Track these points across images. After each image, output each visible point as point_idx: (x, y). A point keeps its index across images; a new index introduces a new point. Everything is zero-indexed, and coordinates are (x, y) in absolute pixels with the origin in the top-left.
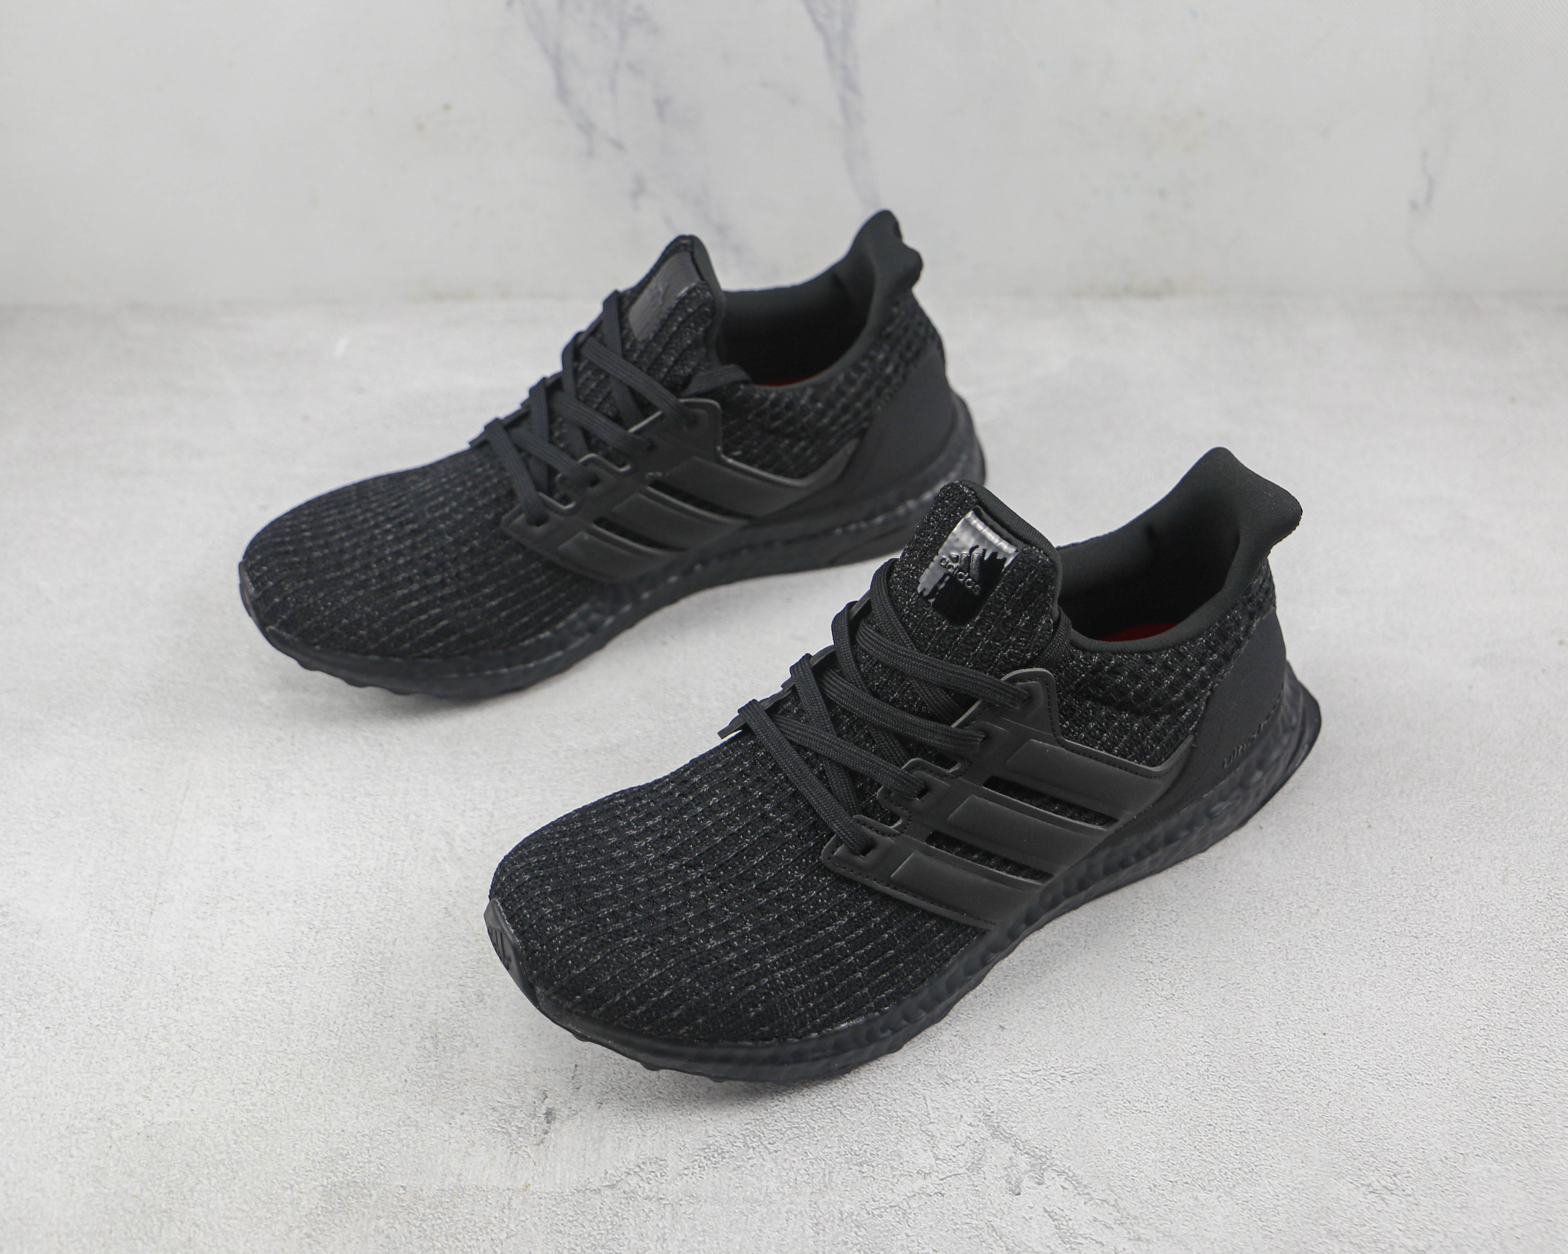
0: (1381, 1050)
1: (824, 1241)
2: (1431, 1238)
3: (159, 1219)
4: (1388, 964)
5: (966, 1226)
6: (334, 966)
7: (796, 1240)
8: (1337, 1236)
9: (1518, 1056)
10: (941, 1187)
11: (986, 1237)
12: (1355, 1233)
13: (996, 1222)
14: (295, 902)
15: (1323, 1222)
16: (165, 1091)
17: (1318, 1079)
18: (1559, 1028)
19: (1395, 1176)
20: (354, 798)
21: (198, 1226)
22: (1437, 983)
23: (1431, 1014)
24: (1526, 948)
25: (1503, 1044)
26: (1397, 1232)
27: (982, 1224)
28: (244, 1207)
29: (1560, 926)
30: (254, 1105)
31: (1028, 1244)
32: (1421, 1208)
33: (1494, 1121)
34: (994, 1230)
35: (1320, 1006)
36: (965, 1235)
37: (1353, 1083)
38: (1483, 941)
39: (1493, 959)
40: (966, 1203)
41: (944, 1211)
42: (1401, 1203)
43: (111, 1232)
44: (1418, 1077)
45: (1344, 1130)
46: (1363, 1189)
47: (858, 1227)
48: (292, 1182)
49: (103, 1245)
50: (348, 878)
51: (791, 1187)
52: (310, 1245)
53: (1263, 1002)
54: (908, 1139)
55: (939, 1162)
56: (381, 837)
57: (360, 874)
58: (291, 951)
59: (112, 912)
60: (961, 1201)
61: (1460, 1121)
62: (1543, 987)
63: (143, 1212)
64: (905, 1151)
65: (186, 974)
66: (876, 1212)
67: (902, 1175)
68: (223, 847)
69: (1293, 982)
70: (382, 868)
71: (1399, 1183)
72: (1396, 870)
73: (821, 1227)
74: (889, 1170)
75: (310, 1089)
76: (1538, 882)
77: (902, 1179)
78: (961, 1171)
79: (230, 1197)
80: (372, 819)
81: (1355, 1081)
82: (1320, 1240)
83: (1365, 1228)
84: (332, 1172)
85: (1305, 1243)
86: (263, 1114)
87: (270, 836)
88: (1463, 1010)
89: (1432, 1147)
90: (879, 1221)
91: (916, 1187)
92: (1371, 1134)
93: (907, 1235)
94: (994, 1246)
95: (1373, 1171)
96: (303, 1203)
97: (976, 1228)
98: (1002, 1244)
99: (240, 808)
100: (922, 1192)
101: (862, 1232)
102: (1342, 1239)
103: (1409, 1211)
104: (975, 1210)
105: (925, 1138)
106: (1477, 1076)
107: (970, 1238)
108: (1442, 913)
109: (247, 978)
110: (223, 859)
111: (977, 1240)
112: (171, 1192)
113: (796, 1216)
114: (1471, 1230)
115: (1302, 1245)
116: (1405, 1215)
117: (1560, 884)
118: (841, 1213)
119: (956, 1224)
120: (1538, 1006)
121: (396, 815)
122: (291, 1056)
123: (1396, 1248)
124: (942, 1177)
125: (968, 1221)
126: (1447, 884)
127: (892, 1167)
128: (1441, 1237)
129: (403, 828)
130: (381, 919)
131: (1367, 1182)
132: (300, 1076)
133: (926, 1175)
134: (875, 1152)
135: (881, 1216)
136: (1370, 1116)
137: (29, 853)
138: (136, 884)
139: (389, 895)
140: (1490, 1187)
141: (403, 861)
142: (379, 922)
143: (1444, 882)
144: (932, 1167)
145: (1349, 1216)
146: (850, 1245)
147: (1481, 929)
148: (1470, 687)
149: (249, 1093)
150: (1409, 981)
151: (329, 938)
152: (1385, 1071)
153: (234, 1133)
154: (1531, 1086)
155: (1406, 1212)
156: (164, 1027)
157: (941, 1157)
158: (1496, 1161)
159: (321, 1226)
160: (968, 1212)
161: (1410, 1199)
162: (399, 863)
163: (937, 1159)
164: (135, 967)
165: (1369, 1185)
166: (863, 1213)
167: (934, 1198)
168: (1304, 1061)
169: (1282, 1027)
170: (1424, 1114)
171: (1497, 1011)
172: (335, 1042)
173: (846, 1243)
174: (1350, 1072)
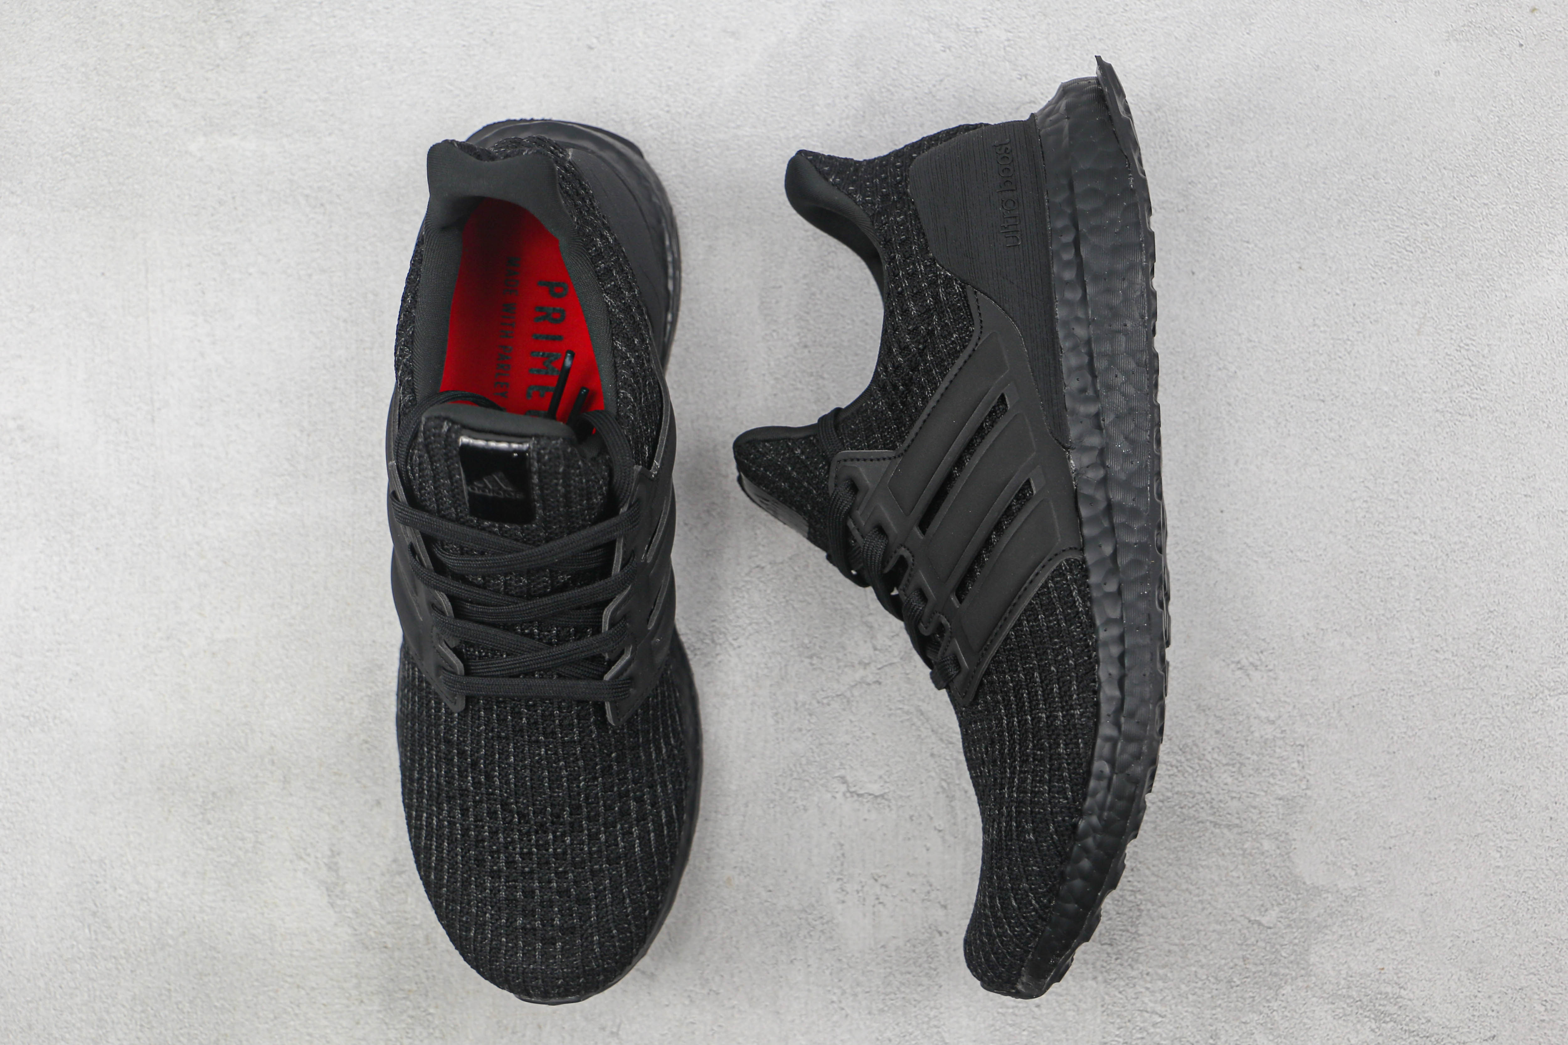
0: (1270, 527)
1: (783, 729)
2: (1282, 709)
3: (243, 731)
4: (1293, 432)
5: (899, 712)
6: (331, 473)
7: (760, 728)
8: (1204, 711)
9: (1391, 528)
10: (878, 677)
11: (915, 720)
12: (1220, 707)
13: (924, 707)
14: (281, 401)
15: (1195, 698)
16: (216, 608)
17: (1210, 559)
18: (1435, 499)
19: (1262, 652)
20: (310, 276)
21: (275, 736)
22: (1333, 452)
23: (1322, 487)
24: (1424, 410)
25: (1381, 516)
26: (1255, 705)
27: (912, 710)
28: (308, 718)
29: (1461, 383)
30: (294, 618)
31: (950, 725)
32: (1279, 682)
33: (1356, 596)
34: (922, 714)
35: (1222, 482)
36: (898, 719)
37: (1240, 562)
38: (1385, 402)
39: (1391, 423)
40: (899, 690)
41: (881, 698)
42: (1262, 677)
43: (208, 743)
44: (1298, 554)
45: (1225, 609)
46: (1233, 666)
47: (810, 715)
48: (342, 694)
49: (205, 755)
50: (324, 372)
51: (753, 681)
52: (369, 749)
53: (1171, 479)
54: (850, 631)
55: (877, 652)
56: (345, 321)
57: (334, 366)
58: (289, 457)
59: (117, 421)
60: (895, 688)
61: (1327, 597)
62: (1430, 453)
63: (228, 725)
64: (848, 642)
65: (202, 487)
66: (825, 701)
67: (846, 666)
68: (199, 341)
69: (1201, 455)
70: (353, 358)
71: (1263, 659)
72: (1317, 322)
73: (779, 716)
74: (834, 661)
75: (337, 601)
76: (1451, 331)
77: (846, 670)
78: (895, 660)
79: (295, 710)
80: (332, 300)
81: (1242, 560)
82: (1190, 714)
83: (1229, 702)
84: (373, 682)
85: (1177, 717)
86: (303, 627)
87: (240, 326)
88: (1352, 481)
89: (1298, 624)
90: (828, 709)
91: (858, 676)
92: (1247, 613)
93: (851, 721)
94: (922, 729)
95: (1244, 649)
96: (356, 712)
97: (908, 713)
98: (928, 726)
99: (204, 293)
100: (862, 682)
101: (814, 720)
102: (1207, 712)
103: (1268, 685)
104: (907, 696)
105: (865, 629)
106: (1351, 551)
107: (902, 722)
108: (1352, 372)
109: (257, 491)
110: (202, 355)
111: (907, 724)
112: (246, 707)
113: (759, 707)
114: (1316, 701)
115: (1174, 719)
116: (1264, 689)
117: (1472, 332)
118: (796, 703)
119: (891, 710)
120: (1421, 474)
121: (354, 295)
122: (314, 569)
123: (1252, 720)
124: (879, 666)
125: (901, 706)
126: (1364, 337)
127: (838, 660)
128: (1290, 708)
129: (363, 310)
130: (364, 418)
131: (1237, 659)
132: (326, 588)
133: (866, 665)
134: (822, 644)
135: (829, 704)
136: (1250, 595)
137: (20, 357)
138: (130, 388)
139: (366, 390)
140: (1340, 660)
141: (371, 349)
142: (362, 421)
143: (1361, 335)
144: (871, 657)
145: (1217, 691)
146: (804, 732)
147: (1386, 389)
148: (1437, 73)
149: (287, 607)
150: (1308, 451)
151: (320, 441)
152: (1270, 549)
153: (283, 647)
154: (1396, 559)
155: (1265, 686)
156: (198, 543)
157: (879, 647)
158: (1350, 634)
159: (374, 733)
160: (900, 698)
161: (1271, 674)
162: (368, 351)
163: (875, 649)
164: (154, 481)
165: (1239, 662)
166: (814, 702)
167: (873, 687)
168: (1199, 540)
169: (1185, 505)
170: (1297, 591)
171: (1382, 481)
172: (349, 553)
173: (800, 730)
174: (1239, 551)
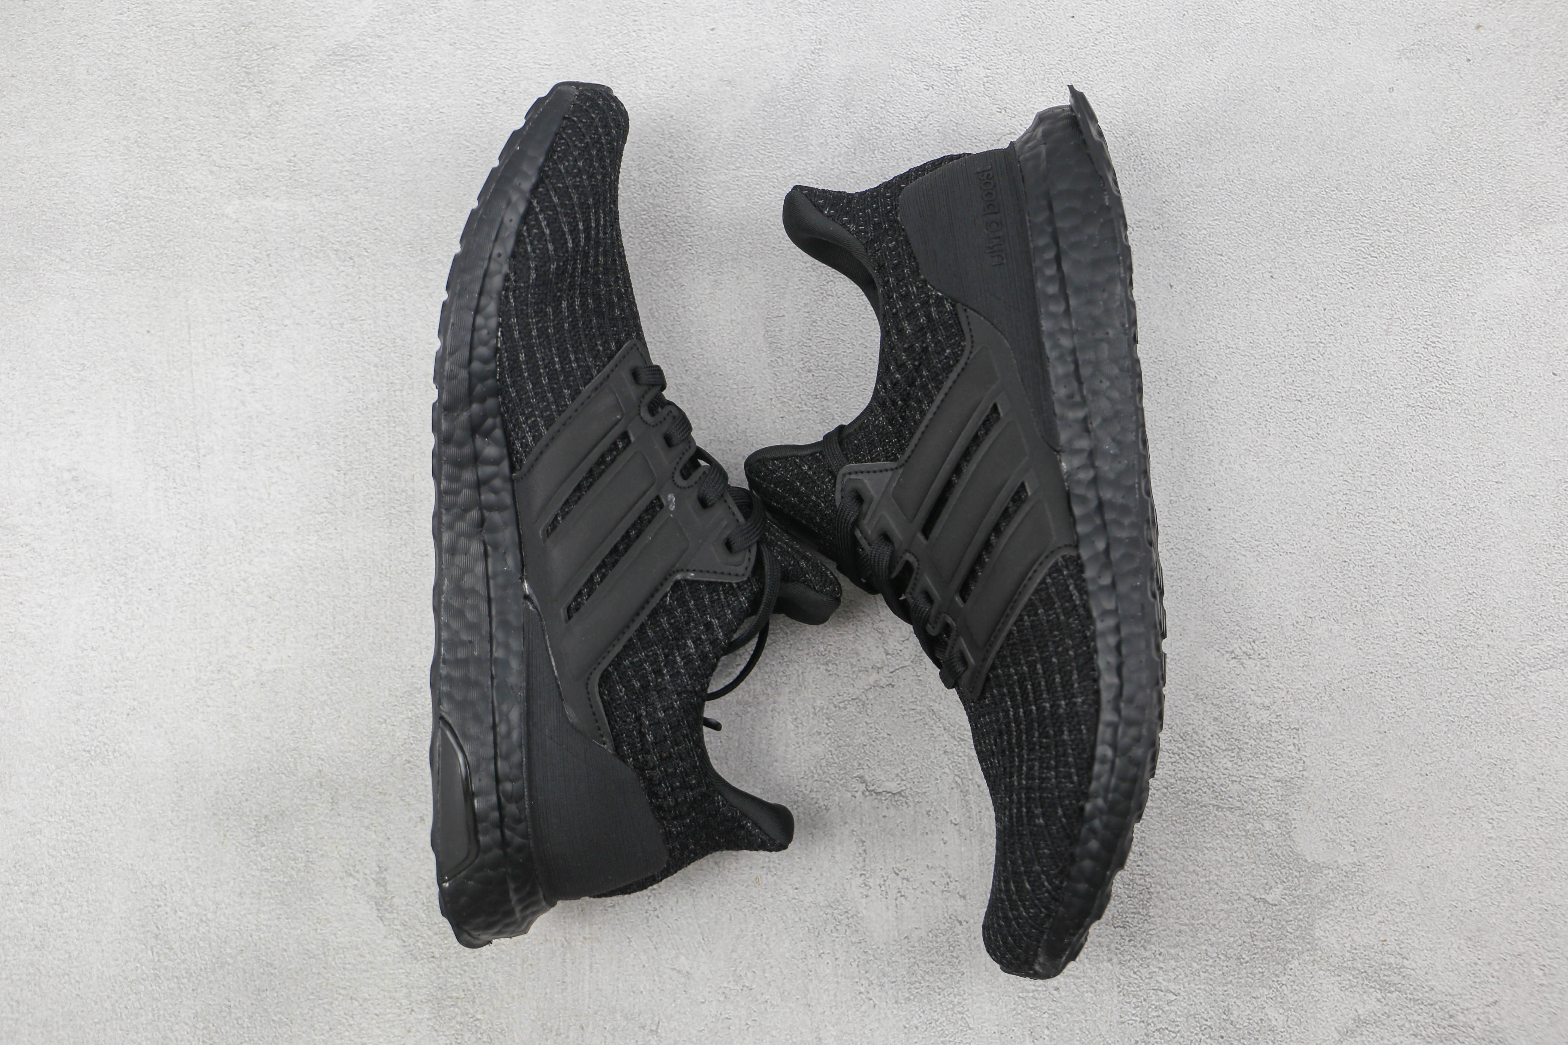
0: (1256, 522)
1: (803, 733)
2: (1276, 695)
3: (292, 756)
4: (1273, 431)
5: (912, 712)
6: (367, 508)
7: (781, 734)
8: (1202, 699)
9: (1370, 519)
10: (891, 680)
11: (928, 720)
12: (1217, 695)
13: (936, 706)
14: (318, 444)
15: (1193, 688)
16: (263, 641)
17: (1200, 555)
18: (1411, 488)
19: (1254, 642)
20: (342, 324)
21: (323, 760)
22: (1312, 449)
23: (1303, 482)
24: (1396, 405)
25: (1361, 508)
26: (1250, 692)
27: (925, 709)
28: (353, 741)
29: (1430, 379)
30: (337, 647)
31: (961, 723)
32: (1271, 669)
33: (1341, 585)
34: (934, 714)
35: (1208, 481)
36: (912, 720)
37: (1229, 557)
38: (1359, 400)
39: (1365, 419)
40: (911, 691)
41: (895, 700)
42: (1256, 666)
43: (259, 769)
44: (1284, 547)
45: (1217, 602)
46: (1227, 655)
47: (828, 719)
48: (384, 717)
49: (257, 780)
50: (358, 414)
51: (773, 688)
52: (411, 769)
53: (1160, 480)
54: (863, 637)
55: (889, 657)
56: (376, 366)
57: (367, 408)
58: (328, 495)
59: (165, 468)
60: (907, 690)
61: (1313, 586)
62: (1404, 446)
63: (278, 751)
64: (861, 648)
65: (247, 527)
66: (841, 705)
67: (860, 671)
68: (240, 390)
69: (1187, 457)
70: (384, 400)
71: (1256, 648)
72: (1290, 327)
73: (799, 721)
74: (849, 667)
75: (377, 629)
76: (1418, 330)
77: (860, 674)
78: (907, 663)
79: (340, 734)
80: (363, 347)
81: (1231, 554)
82: (1189, 703)
83: (1225, 691)
84: (413, 705)
85: (1176, 707)
86: (345, 655)
87: (278, 374)
88: (1332, 476)
89: (1287, 613)
90: (844, 712)
91: (871, 680)
92: (1239, 604)
93: (867, 723)
94: (934, 728)
95: (1237, 639)
96: (398, 734)
97: (920, 713)
98: (941, 725)
99: (243, 345)
100: (876, 685)
101: (832, 723)
102: (1205, 701)
103: (1261, 672)
104: (919, 698)
105: (877, 635)
106: (1334, 542)
107: (915, 722)
108: (1326, 373)
109: (299, 528)
110: (243, 403)
111: (921, 723)
112: (294, 732)
113: (779, 713)
114: (1308, 686)
115: (1174, 709)
116: (1258, 676)
117: (1438, 330)
118: (814, 708)
119: (904, 710)
120: (1396, 466)
121: (384, 341)
122: (354, 600)
123: (1248, 706)
124: (892, 670)
125: (914, 707)
126: (1336, 340)
127: (852, 665)
128: (1283, 694)
129: (393, 355)
130: (396, 456)
131: (1231, 649)
132: (366, 617)
133: (879, 670)
134: (837, 652)
135: (845, 708)
136: (1240, 587)
137: (73, 412)
138: (177, 437)
139: (398, 429)
140: (1329, 646)
141: (401, 391)
142: (395, 459)
143: (1332, 337)
144: (883, 662)
145: (1213, 680)
146: (823, 735)
147: (1359, 387)
148: (1391, 90)
149: (330, 636)
150: (1288, 449)
151: (356, 479)
152: (1257, 543)
153: (328, 675)
154: (1377, 548)
155: (1259, 674)
156: (244, 580)
157: (890, 652)
158: (1337, 621)
159: (416, 753)
160: (913, 700)
161: (1264, 662)
162: (398, 393)
163: (887, 654)
164: (202, 524)
165: (1233, 652)
166: (831, 706)
167: (886, 689)
168: (1190, 538)
169: (1174, 505)
170: (1285, 582)
171: (1360, 474)
172: (387, 583)
173: (819, 733)
174: (1228, 546)
